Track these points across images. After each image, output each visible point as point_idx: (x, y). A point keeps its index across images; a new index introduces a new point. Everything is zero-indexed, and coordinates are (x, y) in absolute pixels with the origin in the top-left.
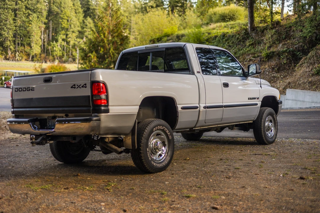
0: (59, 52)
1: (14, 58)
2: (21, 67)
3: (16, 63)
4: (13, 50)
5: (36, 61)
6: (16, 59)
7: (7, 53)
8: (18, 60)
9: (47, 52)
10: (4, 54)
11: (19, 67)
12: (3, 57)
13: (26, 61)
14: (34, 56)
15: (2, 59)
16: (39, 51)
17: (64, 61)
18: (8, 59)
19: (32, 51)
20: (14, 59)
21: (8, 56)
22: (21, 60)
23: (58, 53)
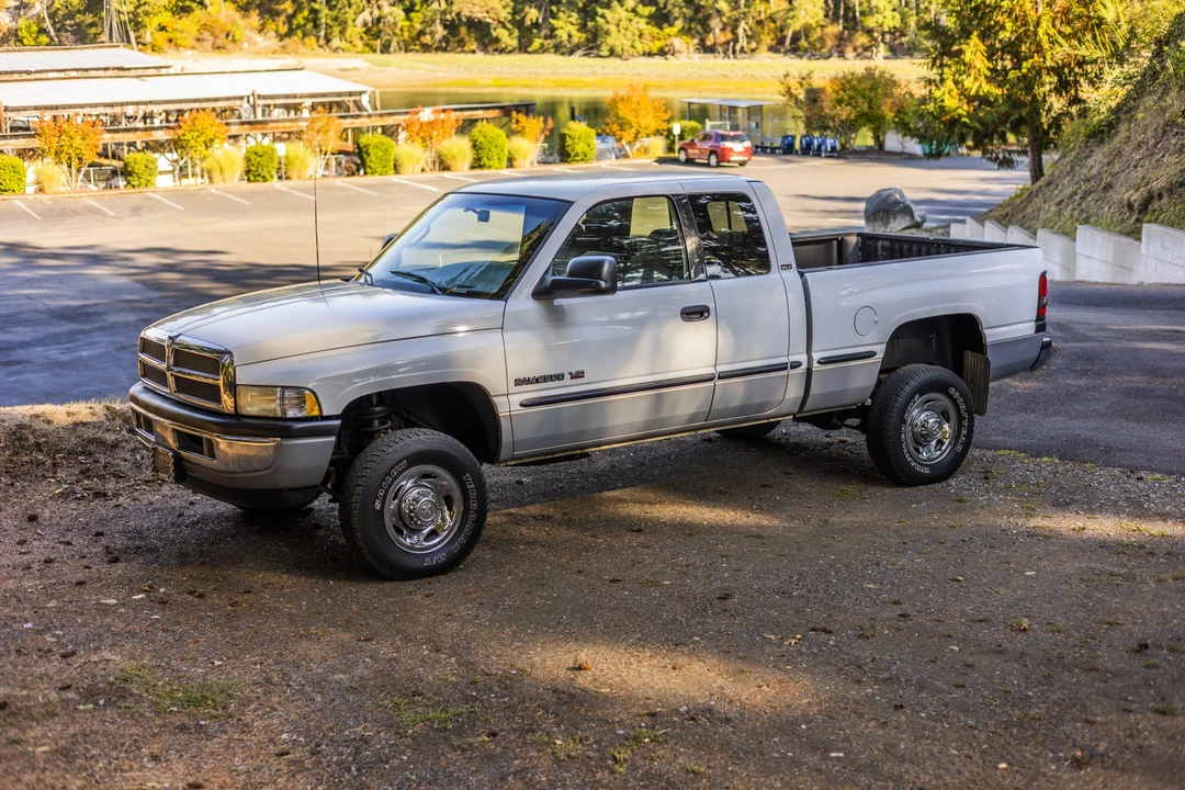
0: (889, 14)
1: (732, 44)
2: (752, 76)
3: (735, 62)
4: (728, 14)
5: (806, 51)
6: (738, 47)
7: (708, 30)
8: (745, 49)
9: (846, 19)
10: (698, 32)
11: (745, 75)
12: (696, 41)
13: (771, 54)
14: (800, 31)
15: (692, 48)
16: (817, 14)
17: (909, 49)
18: (711, 50)
19: (791, 14)
20: (730, 48)
21: (711, 36)
22: (753, 51)
23: (885, 17)
